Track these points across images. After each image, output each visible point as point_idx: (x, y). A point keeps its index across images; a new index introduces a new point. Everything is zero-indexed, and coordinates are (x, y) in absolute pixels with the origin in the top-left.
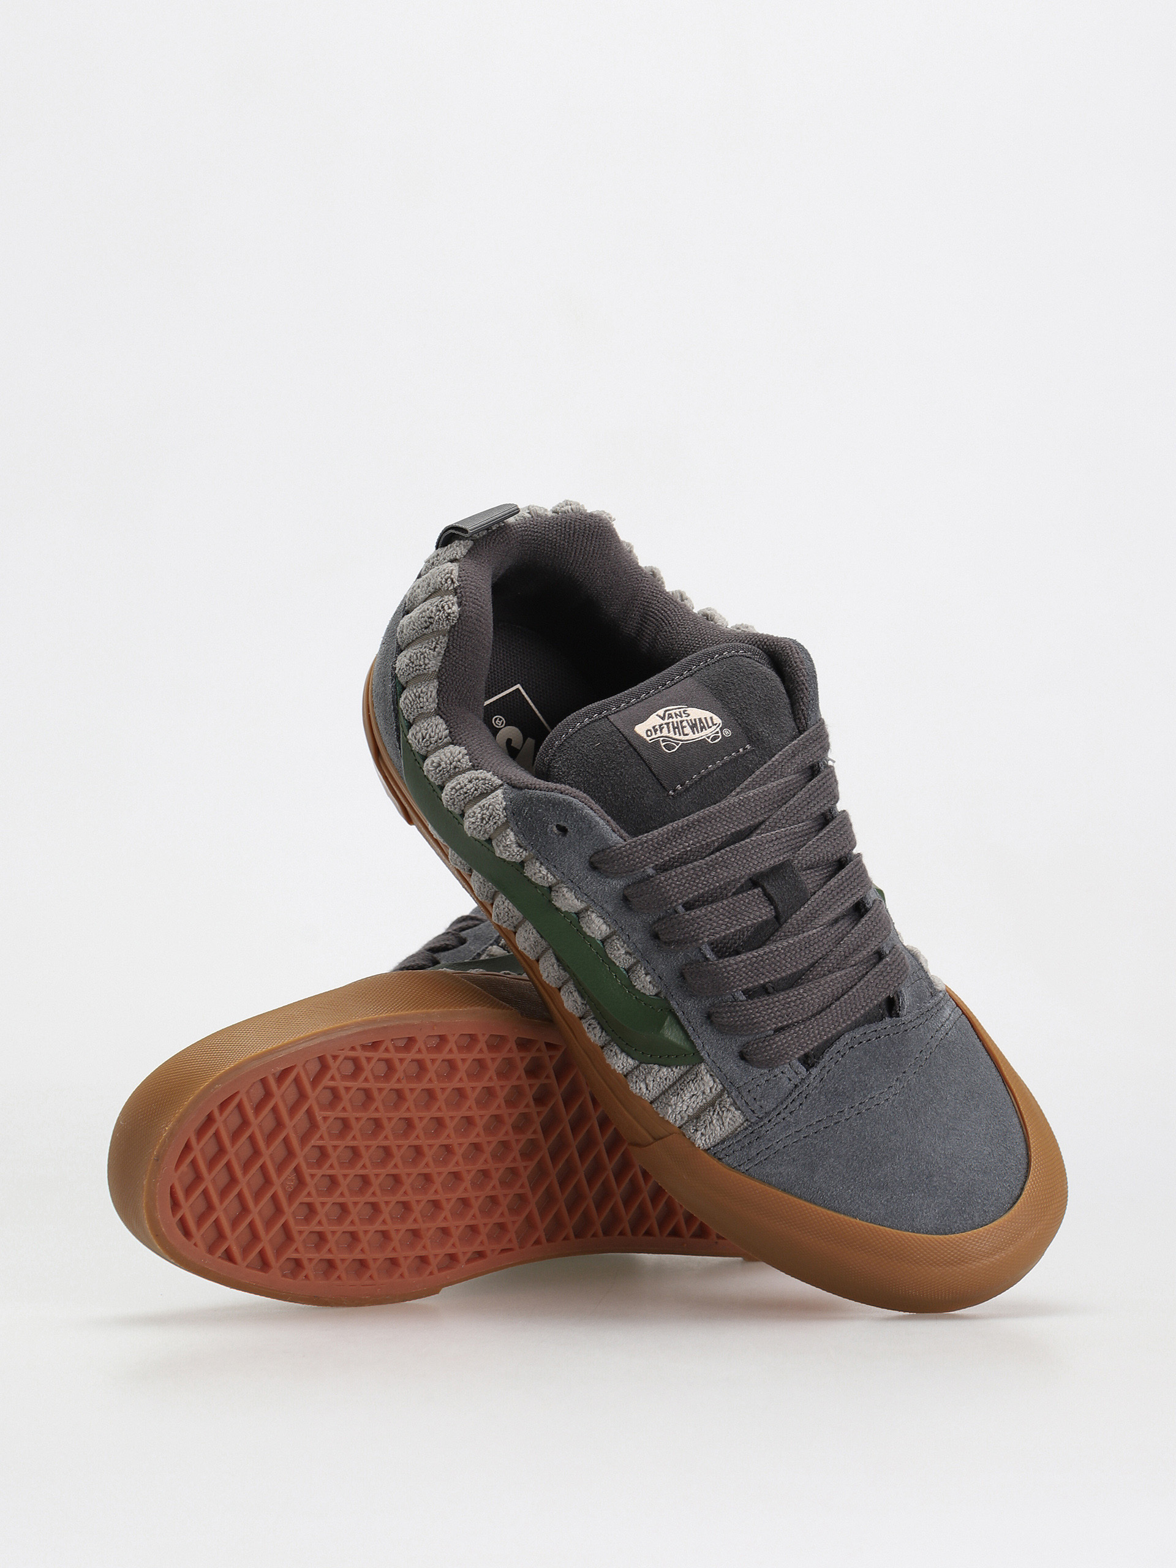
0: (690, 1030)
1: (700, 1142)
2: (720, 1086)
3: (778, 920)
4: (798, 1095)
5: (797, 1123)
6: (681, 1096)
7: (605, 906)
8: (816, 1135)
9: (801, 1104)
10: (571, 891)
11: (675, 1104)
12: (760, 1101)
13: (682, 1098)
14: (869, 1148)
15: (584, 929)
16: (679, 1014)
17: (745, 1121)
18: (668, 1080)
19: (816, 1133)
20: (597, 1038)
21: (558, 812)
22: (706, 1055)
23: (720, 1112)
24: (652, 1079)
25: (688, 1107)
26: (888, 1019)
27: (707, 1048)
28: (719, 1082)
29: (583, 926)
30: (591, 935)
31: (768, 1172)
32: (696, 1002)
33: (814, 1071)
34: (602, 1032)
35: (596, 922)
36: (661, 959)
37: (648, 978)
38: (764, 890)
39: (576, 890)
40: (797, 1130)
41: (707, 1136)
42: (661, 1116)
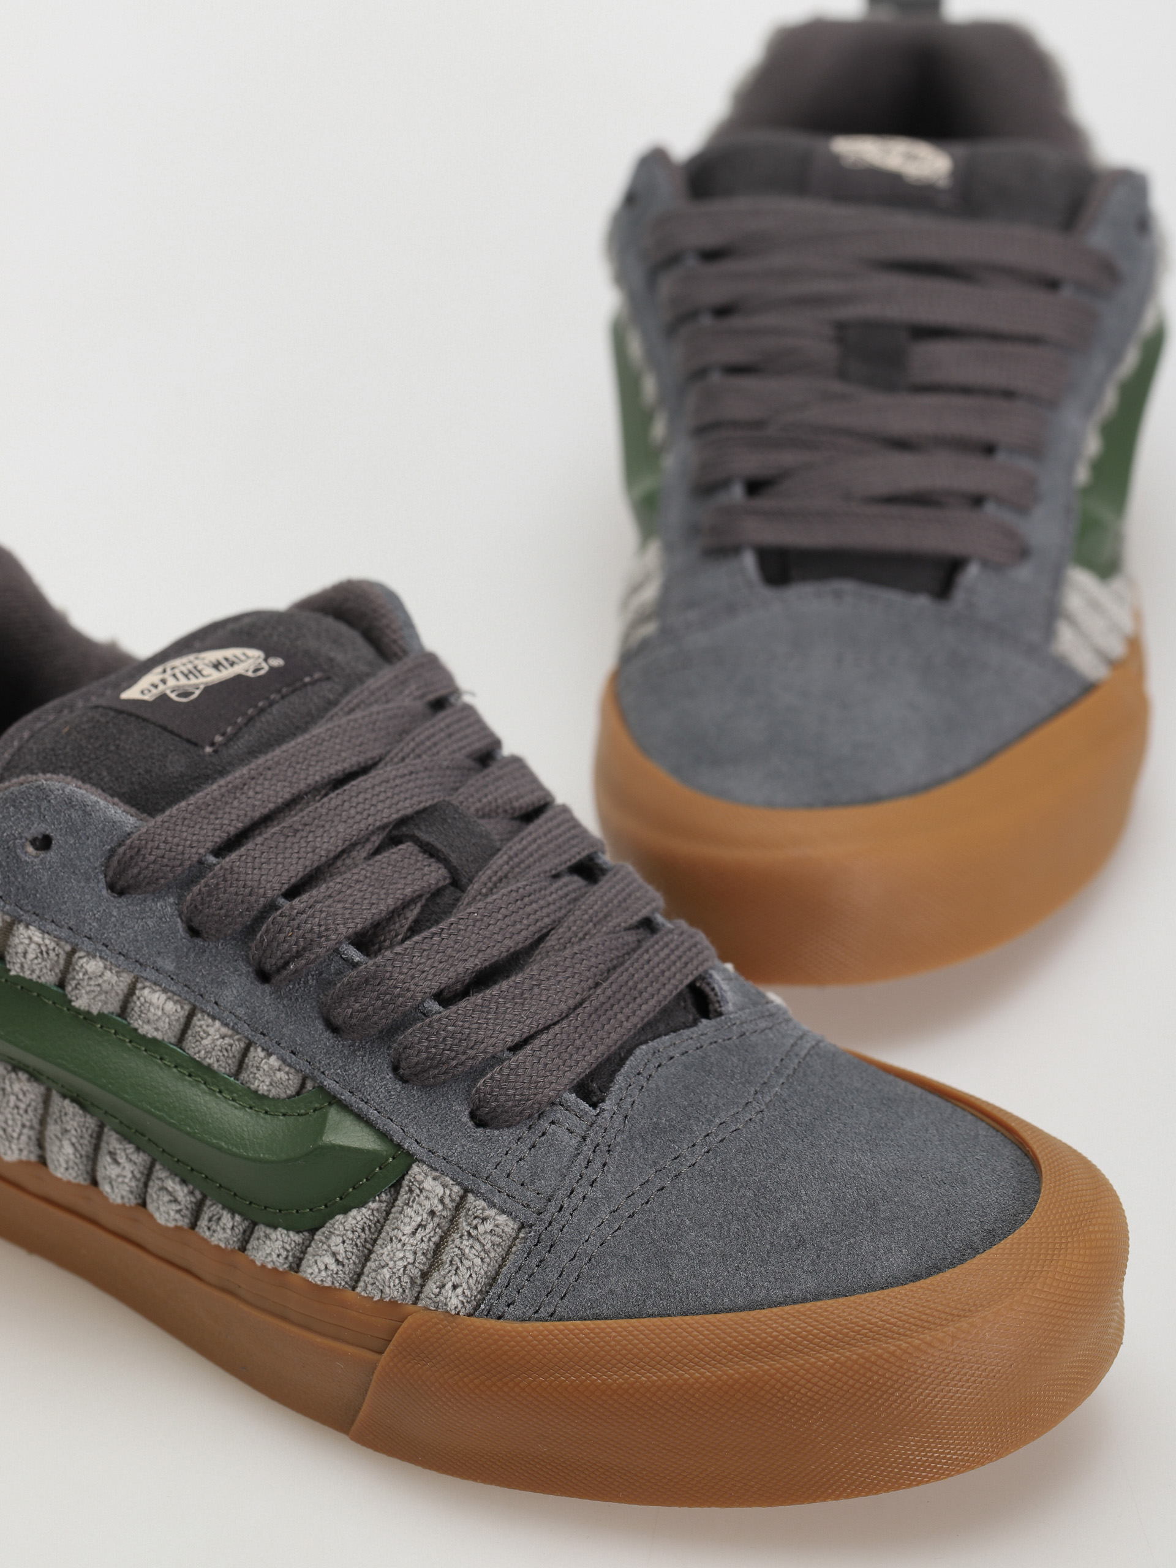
0: (373, 1114)
1: (454, 1301)
2: (456, 1189)
3: (457, 883)
4: (594, 1152)
5: (608, 1198)
6: (397, 1238)
7: (160, 962)
8: (648, 1206)
9: (604, 1165)
10: (94, 957)
11: (391, 1259)
12: (532, 1183)
13: (400, 1240)
14: (749, 1194)
15: (140, 1031)
16: (346, 1096)
17: (520, 1230)
18: (367, 1232)
19: (647, 1203)
20: (229, 1231)
21: (24, 811)
22: (415, 1145)
23: (471, 1231)
24: (339, 1240)
25: (415, 1253)
26: (704, 1021)
27: (412, 1130)
28: (451, 1182)
29: (136, 1025)
30: (155, 1034)
31: (589, 1300)
32: (366, 1059)
33: (607, 1105)
34: (233, 1218)
35: (155, 1000)
36: (283, 1015)
37: (274, 1061)
38: (417, 841)
39: (101, 951)
40: (612, 1208)
41: (465, 1285)
42: (376, 1299)
